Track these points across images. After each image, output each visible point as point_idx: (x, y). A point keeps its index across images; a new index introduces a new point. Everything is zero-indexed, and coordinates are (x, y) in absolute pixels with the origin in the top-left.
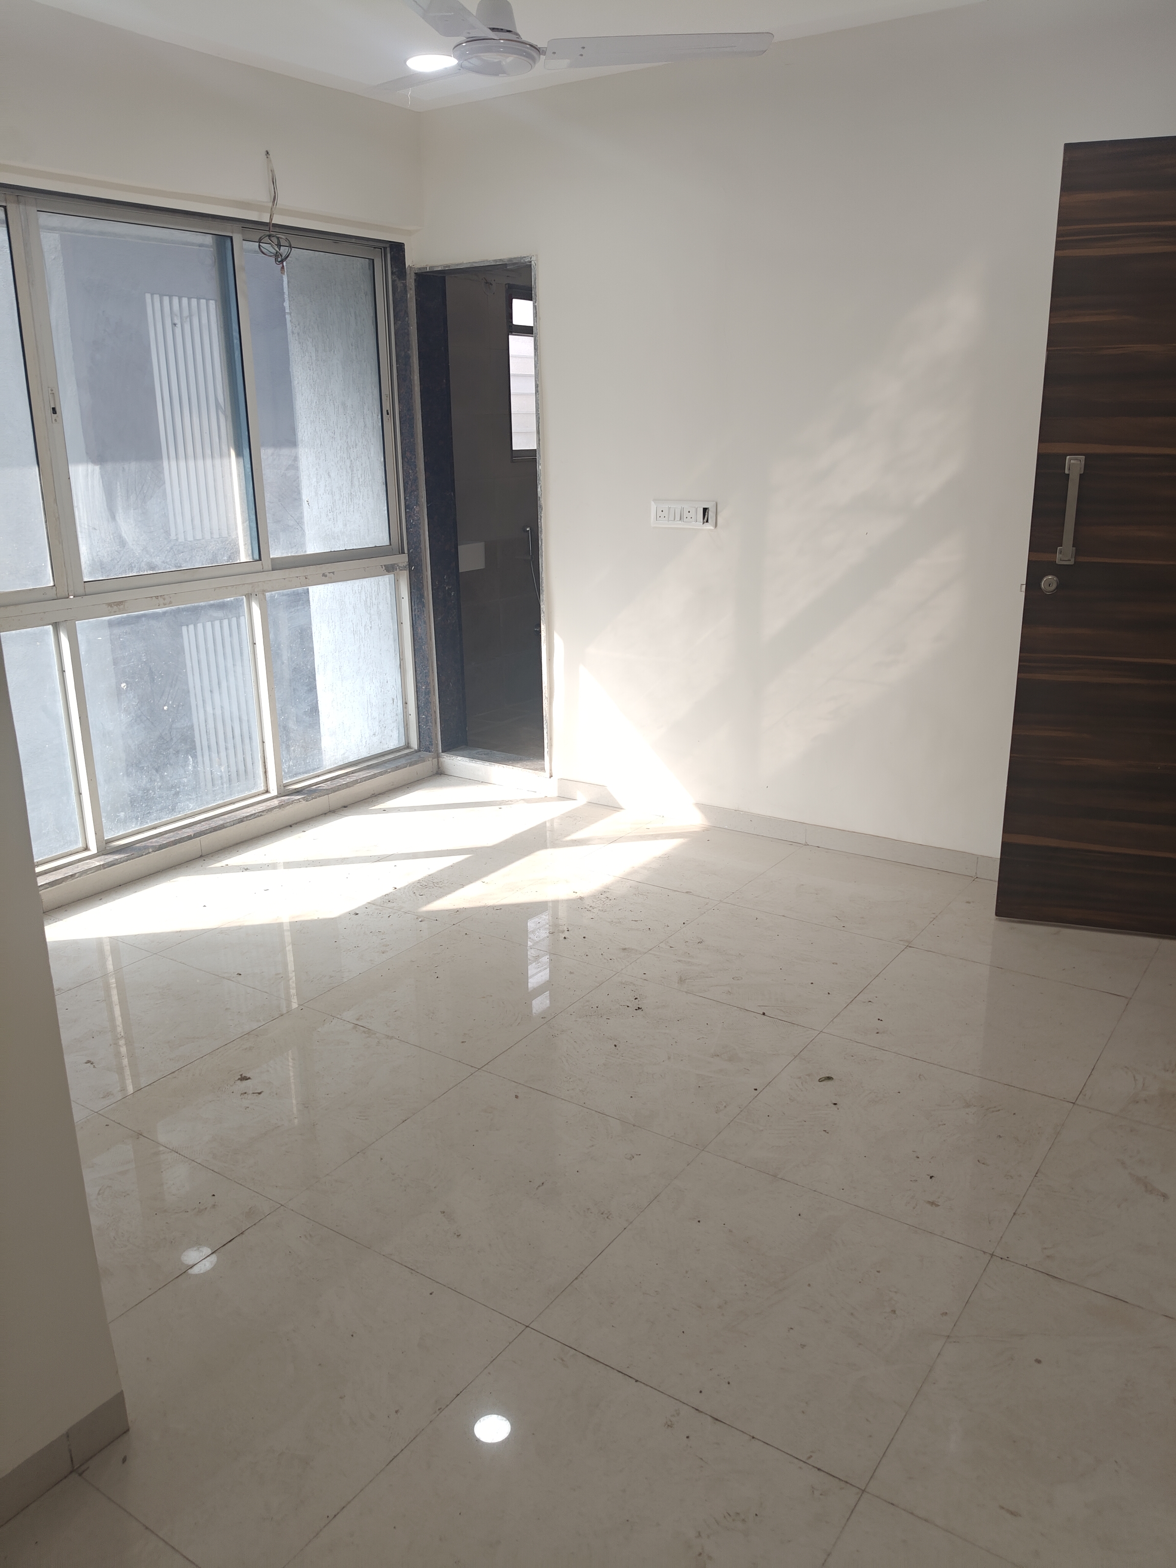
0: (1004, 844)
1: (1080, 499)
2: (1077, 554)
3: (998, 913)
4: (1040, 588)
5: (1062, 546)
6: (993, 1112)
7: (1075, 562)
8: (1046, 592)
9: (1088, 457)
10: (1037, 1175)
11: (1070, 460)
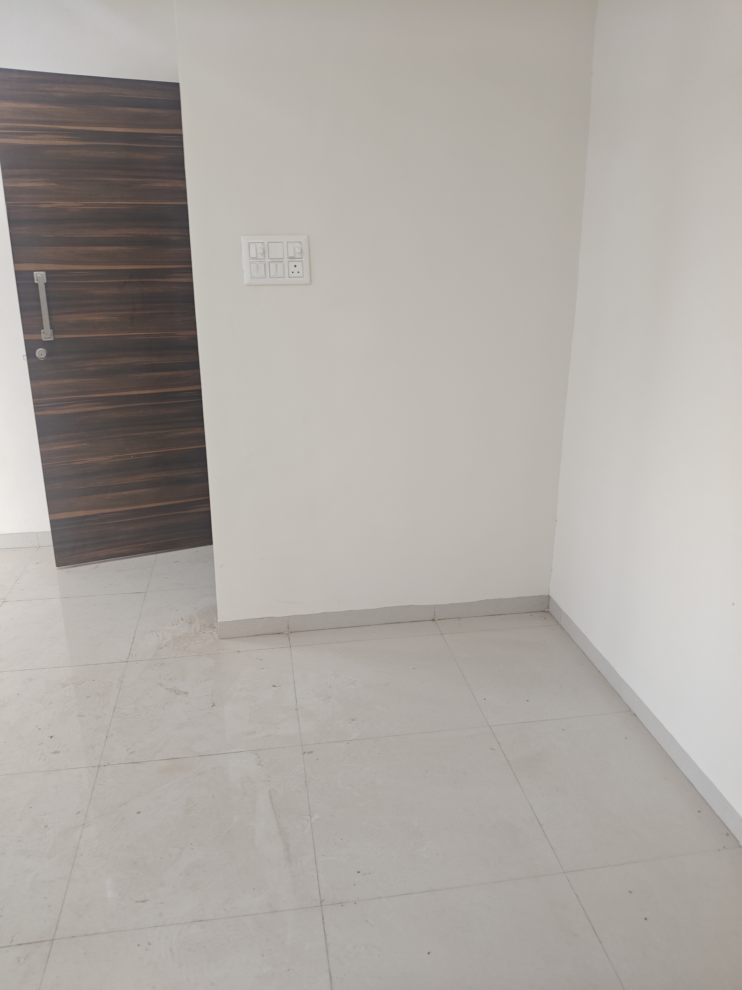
0: (52, 522)
1: (48, 299)
2: (55, 333)
3: (58, 565)
4: (37, 357)
5: (43, 329)
6: (81, 684)
7: (54, 338)
8: (41, 359)
9: (48, 272)
10: (115, 710)
11: (36, 274)
